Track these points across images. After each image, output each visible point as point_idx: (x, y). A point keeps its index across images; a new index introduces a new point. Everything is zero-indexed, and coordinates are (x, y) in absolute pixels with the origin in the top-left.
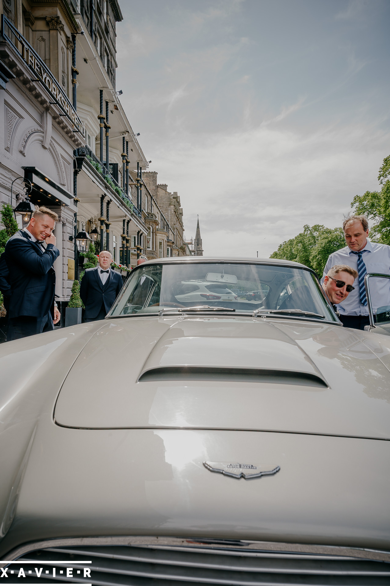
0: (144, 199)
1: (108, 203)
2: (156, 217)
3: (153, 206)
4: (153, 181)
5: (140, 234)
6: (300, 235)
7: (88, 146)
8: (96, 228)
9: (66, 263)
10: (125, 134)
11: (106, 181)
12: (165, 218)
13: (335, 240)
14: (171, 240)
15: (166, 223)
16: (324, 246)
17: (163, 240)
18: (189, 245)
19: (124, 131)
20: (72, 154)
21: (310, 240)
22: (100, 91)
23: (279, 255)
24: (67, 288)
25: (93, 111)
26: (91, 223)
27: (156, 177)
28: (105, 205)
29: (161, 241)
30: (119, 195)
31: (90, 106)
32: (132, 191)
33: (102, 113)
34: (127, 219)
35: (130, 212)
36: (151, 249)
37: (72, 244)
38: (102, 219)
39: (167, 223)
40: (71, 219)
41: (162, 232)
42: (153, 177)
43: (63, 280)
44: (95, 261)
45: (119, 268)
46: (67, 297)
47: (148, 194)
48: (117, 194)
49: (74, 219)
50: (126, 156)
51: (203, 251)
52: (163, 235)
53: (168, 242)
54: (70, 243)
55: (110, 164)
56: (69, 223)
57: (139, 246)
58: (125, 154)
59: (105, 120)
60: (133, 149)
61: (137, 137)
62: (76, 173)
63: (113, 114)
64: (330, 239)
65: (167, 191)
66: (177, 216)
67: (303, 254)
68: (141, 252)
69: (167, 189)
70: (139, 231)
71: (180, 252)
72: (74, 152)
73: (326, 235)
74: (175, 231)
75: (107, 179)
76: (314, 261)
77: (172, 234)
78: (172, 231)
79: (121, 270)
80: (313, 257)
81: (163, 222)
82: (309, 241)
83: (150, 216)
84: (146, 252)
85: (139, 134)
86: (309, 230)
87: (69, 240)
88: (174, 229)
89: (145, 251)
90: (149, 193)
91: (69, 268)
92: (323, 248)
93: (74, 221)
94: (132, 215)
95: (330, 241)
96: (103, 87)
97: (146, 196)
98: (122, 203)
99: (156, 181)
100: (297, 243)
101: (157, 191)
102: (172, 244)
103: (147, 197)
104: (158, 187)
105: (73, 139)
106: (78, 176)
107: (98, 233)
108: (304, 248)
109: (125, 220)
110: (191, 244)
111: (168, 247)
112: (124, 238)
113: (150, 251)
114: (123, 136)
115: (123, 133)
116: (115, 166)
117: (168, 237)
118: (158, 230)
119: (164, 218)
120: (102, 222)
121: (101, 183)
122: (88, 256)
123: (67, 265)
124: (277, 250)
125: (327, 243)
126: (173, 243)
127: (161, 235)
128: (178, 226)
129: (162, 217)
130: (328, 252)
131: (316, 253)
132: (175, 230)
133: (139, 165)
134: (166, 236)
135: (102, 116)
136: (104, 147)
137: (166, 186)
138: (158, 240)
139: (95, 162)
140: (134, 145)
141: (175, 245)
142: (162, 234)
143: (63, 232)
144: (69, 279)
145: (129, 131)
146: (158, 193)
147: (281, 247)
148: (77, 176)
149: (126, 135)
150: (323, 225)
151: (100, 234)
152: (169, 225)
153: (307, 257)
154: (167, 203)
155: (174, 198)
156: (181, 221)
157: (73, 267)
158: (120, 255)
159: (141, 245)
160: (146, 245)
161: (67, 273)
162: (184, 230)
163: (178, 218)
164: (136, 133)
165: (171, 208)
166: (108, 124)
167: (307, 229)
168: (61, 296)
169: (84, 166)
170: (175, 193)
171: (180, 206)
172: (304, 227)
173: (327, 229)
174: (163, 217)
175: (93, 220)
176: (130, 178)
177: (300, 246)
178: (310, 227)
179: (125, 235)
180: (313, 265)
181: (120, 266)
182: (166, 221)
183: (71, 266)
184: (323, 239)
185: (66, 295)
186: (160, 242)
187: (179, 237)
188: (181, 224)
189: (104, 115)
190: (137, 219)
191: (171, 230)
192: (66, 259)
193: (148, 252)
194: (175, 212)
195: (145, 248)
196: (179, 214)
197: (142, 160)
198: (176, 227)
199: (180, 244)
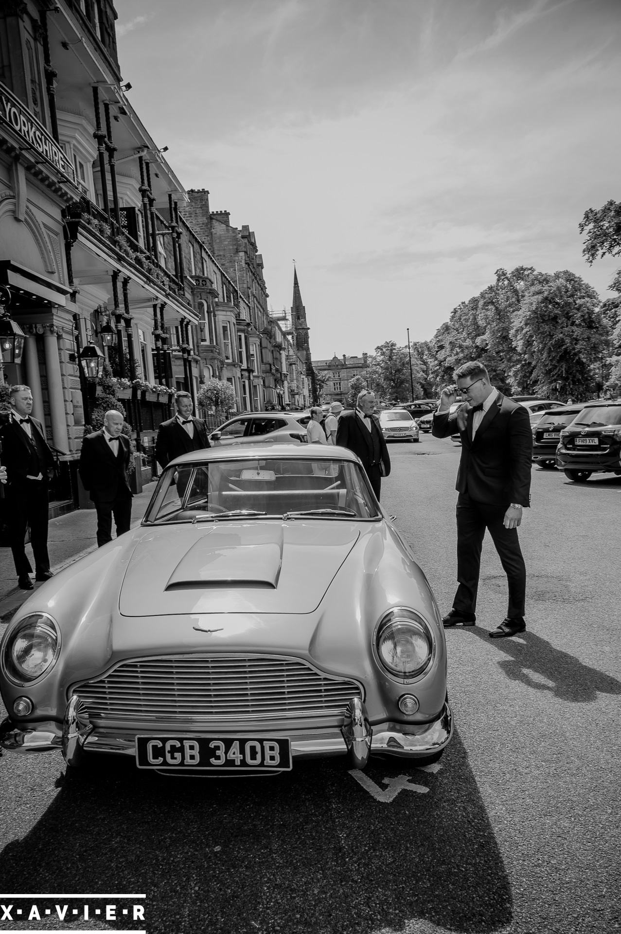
0: (187, 252)
1: (126, 281)
2: (212, 283)
3: (206, 261)
4: (201, 207)
5: (185, 323)
6: (491, 288)
7: (82, 182)
8: (107, 323)
9: (69, 398)
10: (143, 151)
11: (117, 249)
12: (229, 280)
13: (556, 296)
14: (245, 320)
15: (231, 289)
16: (537, 309)
17: (229, 322)
18: (279, 322)
19: (139, 145)
20: (59, 217)
21: (508, 297)
22: (92, 89)
23: (452, 330)
24: (75, 438)
25: (84, 122)
26: (98, 315)
27: (207, 199)
28: (119, 285)
29: (225, 325)
30: (142, 267)
31: (79, 114)
32: (164, 242)
33: (100, 127)
34: (159, 302)
35: (165, 292)
36: (207, 343)
37: (75, 366)
38: (118, 312)
39: (234, 287)
40: (69, 325)
41: (226, 309)
42: (202, 200)
43: (68, 426)
44: (114, 391)
45: (154, 392)
46: (76, 453)
47: (193, 241)
48: (138, 266)
49: (74, 325)
50: (148, 191)
51: (309, 329)
52: (229, 313)
53: (238, 324)
54: (71, 365)
55: (122, 209)
56: (67, 333)
57: (185, 346)
58: (146, 187)
59: (106, 139)
60: (158, 172)
61: (164, 154)
62: (68, 247)
63: (118, 121)
64: (546, 293)
65: (231, 225)
66: (252, 272)
67: (498, 326)
68: (189, 354)
69: (228, 219)
70: (182, 319)
71: (263, 339)
72: (64, 215)
73: (537, 288)
74: (250, 300)
75: (119, 245)
76: (519, 338)
77: (246, 307)
78: (246, 301)
79: (158, 394)
80: (517, 331)
81: (226, 287)
82: (507, 300)
83: (201, 281)
84: (200, 349)
85: (166, 149)
86: (507, 278)
87: (70, 360)
88: (249, 297)
89: (198, 347)
90: (196, 239)
91: (75, 407)
92: (535, 312)
93: (74, 328)
94: (167, 296)
95: (546, 298)
96: (98, 82)
97: (190, 245)
98: (148, 278)
99: (208, 207)
100: (483, 305)
101: (211, 226)
102: (246, 327)
103: (193, 246)
104: (212, 217)
105: (60, 193)
106: (73, 250)
107: (112, 332)
108: (499, 314)
109: (156, 305)
110: (284, 319)
111: (239, 334)
112: (157, 337)
113: (207, 346)
114: (139, 155)
115: (140, 149)
116: (131, 211)
117: (238, 316)
118: (219, 304)
119: (227, 279)
120: (118, 318)
121: (111, 253)
122: (101, 383)
123: (72, 401)
124: (448, 321)
125: (543, 302)
126: (248, 325)
127: (224, 313)
128: (255, 289)
129: (224, 278)
130: (544, 320)
131: (521, 322)
132: (251, 298)
133: (173, 198)
134: (233, 315)
135: (100, 133)
136: (108, 176)
137: (227, 214)
138: (221, 323)
139: (96, 222)
140: (159, 166)
141: (253, 327)
142: (226, 311)
143: (60, 349)
144: (77, 423)
145: (149, 146)
146: (213, 230)
147: (455, 313)
148: (70, 250)
149: (144, 154)
150: (532, 268)
151: (115, 334)
152: (239, 292)
153: (506, 329)
154: (231, 247)
155: (243, 237)
156: (260, 279)
157: (81, 403)
158: (154, 363)
159: (188, 343)
160: (199, 337)
161: (73, 414)
162: (267, 296)
163: (254, 274)
164: (160, 147)
165: (240, 258)
166: (111, 143)
167: (503, 277)
168: (68, 453)
169: (81, 234)
170: (246, 228)
171: (257, 251)
172: (496, 273)
173: (540, 274)
174: (226, 277)
175: (103, 309)
176: (158, 218)
177: (491, 312)
178: (508, 273)
179: (159, 332)
180: (516, 347)
181: (154, 387)
182: (232, 285)
183: (78, 402)
184: (533, 296)
185: (74, 449)
186: (223, 326)
187: (260, 310)
188: (260, 286)
189: (103, 131)
190: (177, 300)
191: (243, 299)
192: (68, 392)
193: (203, 349)
194: (249, 265)
195: (197, 342)
196: (255, 266)
197: (176, 190)
198: (252, 292)
199: (261, 322)
